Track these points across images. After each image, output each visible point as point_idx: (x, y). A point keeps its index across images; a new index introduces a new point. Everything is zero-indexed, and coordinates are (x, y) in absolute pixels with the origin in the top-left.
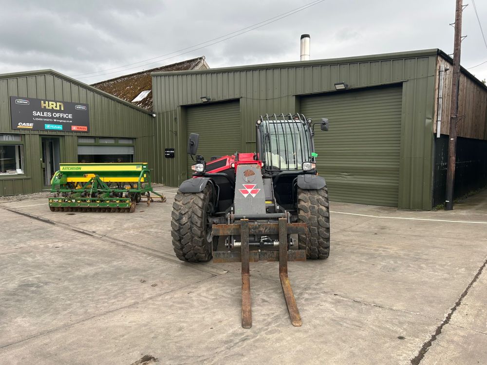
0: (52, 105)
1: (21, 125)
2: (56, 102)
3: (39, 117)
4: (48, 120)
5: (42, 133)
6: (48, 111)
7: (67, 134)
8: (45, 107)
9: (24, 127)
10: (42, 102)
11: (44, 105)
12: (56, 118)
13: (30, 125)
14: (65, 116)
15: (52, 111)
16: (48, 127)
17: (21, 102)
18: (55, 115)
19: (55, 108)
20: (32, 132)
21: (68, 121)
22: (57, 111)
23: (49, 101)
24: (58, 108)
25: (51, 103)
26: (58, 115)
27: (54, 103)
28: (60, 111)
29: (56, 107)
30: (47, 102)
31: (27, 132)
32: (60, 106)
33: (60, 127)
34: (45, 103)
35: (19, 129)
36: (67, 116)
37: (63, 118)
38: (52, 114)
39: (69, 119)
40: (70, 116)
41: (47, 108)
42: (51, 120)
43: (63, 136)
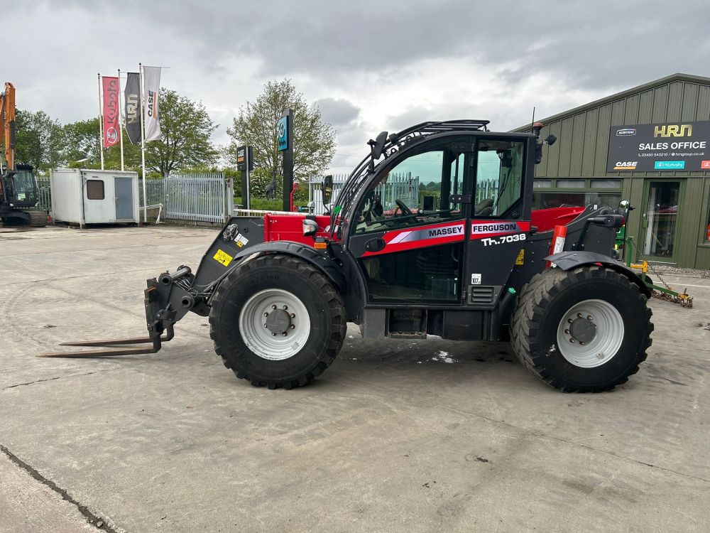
0: (673, 130)
1: (620, 166)
2: (679, 124)
3: (648, 151)
4: (661, 155)
5: (650, 175)
6: (664, 140)
7: (693, 175)
8: (660, 135)
9: (624, 168)
10: (656, 128)
11: (660, 132)
12: (677, 151)
13: (632, 165)
14: (692, 145)
15: (672, 139)
17: (624, 133)
18: (674, 146)
19: (676, 135)
20: (636, 175)
21: (697, 154)
22: (679, 140)
23: (667, 125)
24: (682, 134)
25: (670, 127)
26: (679, 145)
27: (676, 127)
28: (685, 139)
29: (679, 133)
30: (664, 127)
31: (629, 175)
32: (686, 130)
33: (680, 165)
34: (660, 129)
35: (618, 171)
36: (696, 145)
37: (688, 150)
38: (669, 146)
39: (699, 150)
40: (702, 145)
41: (663, 135)
42: (666, 155)
43: (685, 179)
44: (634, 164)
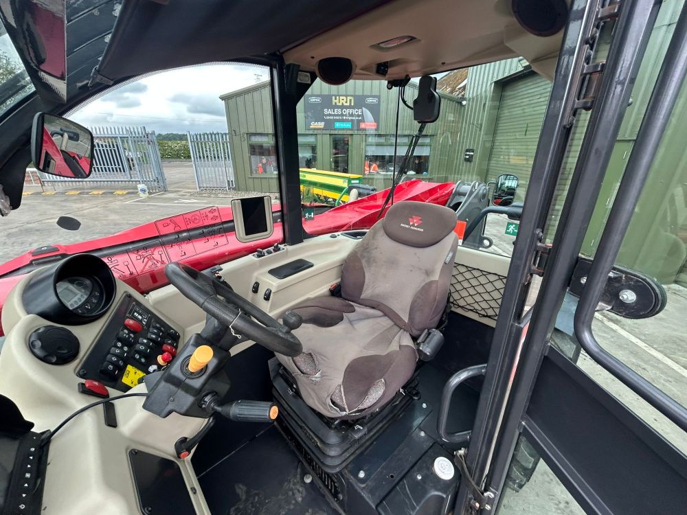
0: (343, 101)
1: (313, 125)
2: (346, 96)
3: (330, 115)
4: (337, 118)
5: (332, 132)
6: (338, 107)
7: (356, 132)
8: (336, 103)
9: (316, 127)
10: (334, 98)
11: (335, 101)
12: (346, 115)
13: (321, 125)
14: (354, 112)
15: (343, 107)
16: (337, 125)
17: (314, 100)
18: (345, 112)
19: (345, 104)
20: (324, 132)
21: (357, 118)
22: (347, 107)
23: (339, 96)
24: (348, 104)
25: (341, 98)
26: (347, 111)
27: (344, 98)
28: (350, 107)
29: (346, 102)
30: (338, 97)
31: (319, 132)
32: (350, 100)
33: (348, 125)
34: (336, 99)
35: (312, 129)
36: (356, 112)
37: (352, 115)
38: (342, 111)
39: (358, 116)
40: (360, 112)
41: (338, 104)
42: (341, 118)
43: (352, 135)
44: (323, 124)
